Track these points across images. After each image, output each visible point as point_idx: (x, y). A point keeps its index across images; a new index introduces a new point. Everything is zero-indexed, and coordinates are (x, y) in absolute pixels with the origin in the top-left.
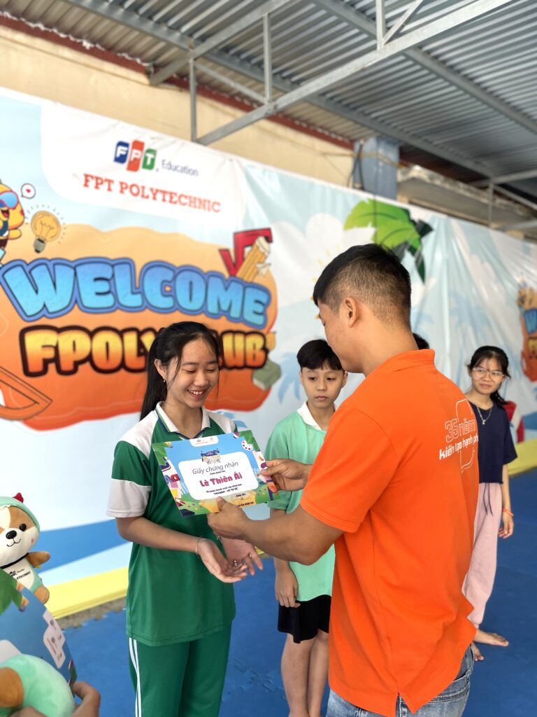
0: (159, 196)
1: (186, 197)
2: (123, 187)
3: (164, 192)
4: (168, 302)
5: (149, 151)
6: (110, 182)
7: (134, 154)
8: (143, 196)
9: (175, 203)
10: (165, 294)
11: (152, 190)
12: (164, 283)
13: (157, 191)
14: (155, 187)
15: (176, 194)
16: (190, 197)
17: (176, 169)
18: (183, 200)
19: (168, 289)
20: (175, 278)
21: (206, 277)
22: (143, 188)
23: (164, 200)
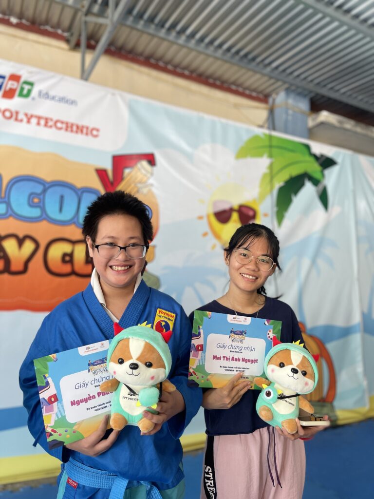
0: (34, 121)
1: (62, 122)
3: (39, 118)
4: (36, 212)
5: (26, 83)
7: (10, 85)
8: (16, 119)
9: (51, 127)
10: (31, 205)
11: (26, 115)
12: (32, 195)
13: (32, 116)
14: (30, 113)
15: (51, 120)
16: (67, 124)
17: (53, 98)
18: (59, 125)
19: (36, 200)
20: (44, 191)
21: (79, 193)
22: (17, 113)
23: (38, 124)
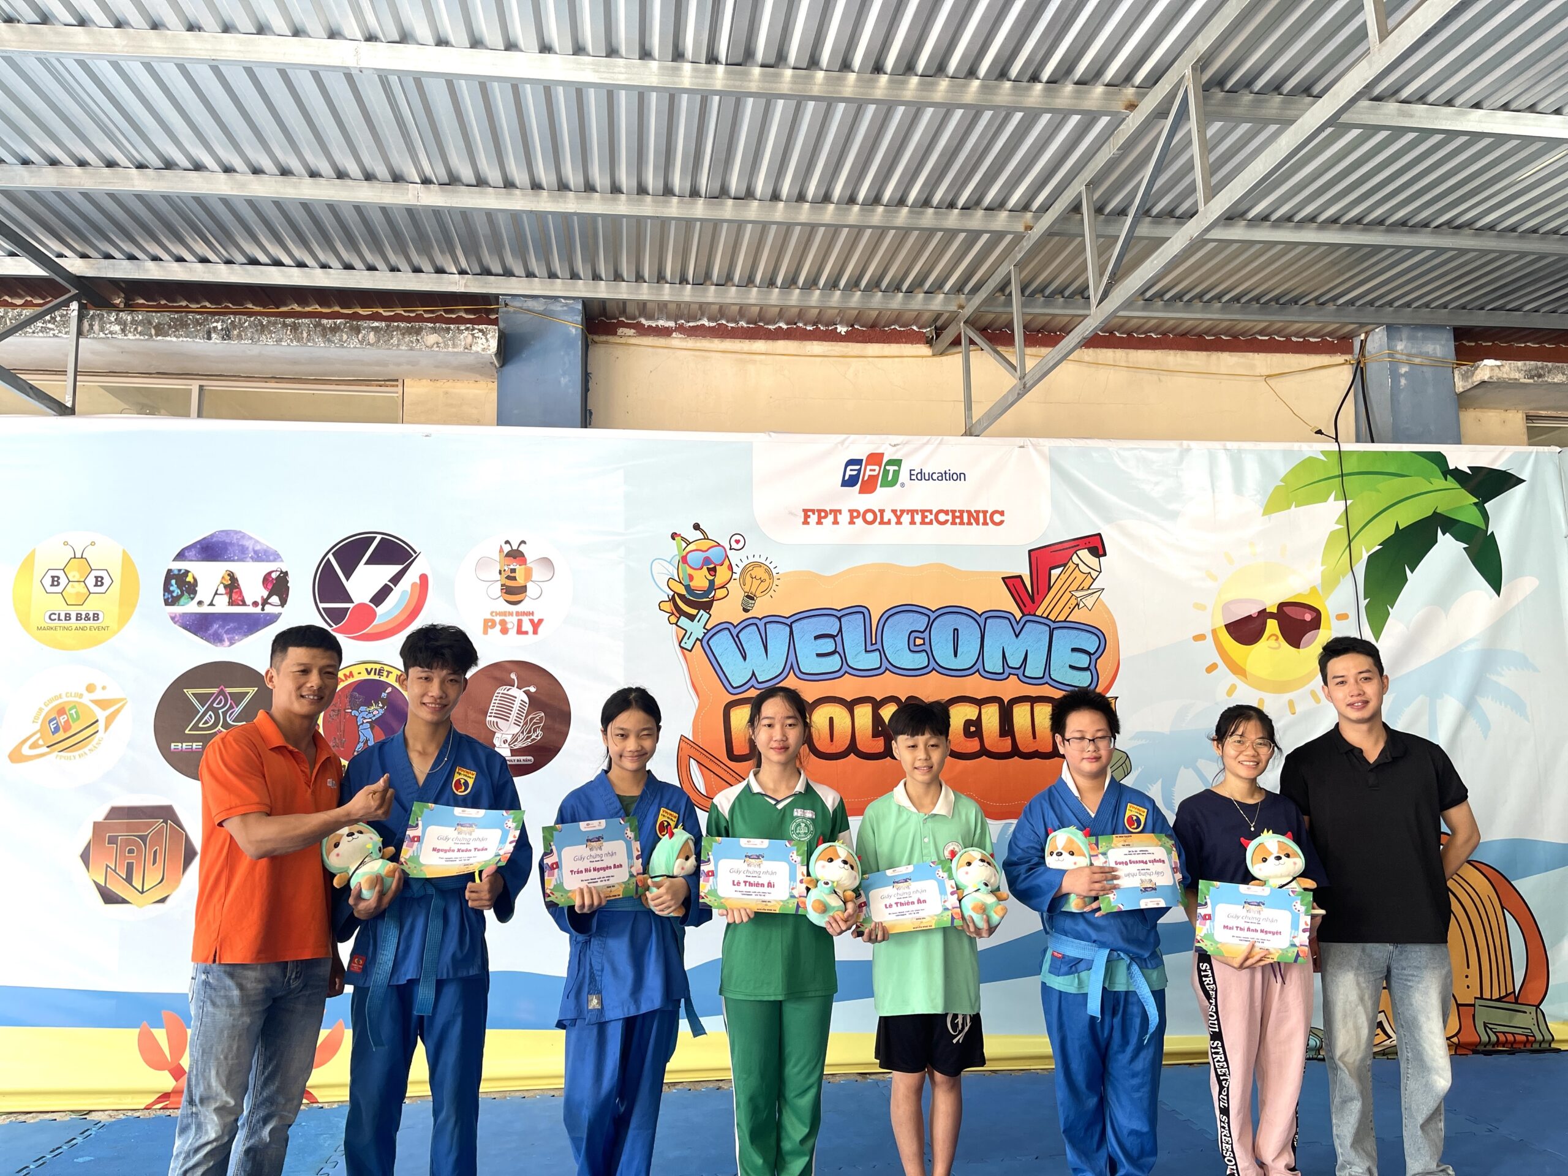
0: (906, 518)
2: (854, 515)
4: (921, 660)
5: (891, 462)
6: (836, 512)
7: (869, 471)
8: (882, 523)
9: (931, 523)
10: (914, 649)
11: (894, 511)
12: (912, 635)
13: (902, 512)
14: (898, 508)
15: (931, 512)
16: (953, 512)
17: (931, 476)
18: (942, 517)
19: (919, 642)
20: (929, 625)
21: (981, 621)
22: (882, 511)
23: (913, 522)
